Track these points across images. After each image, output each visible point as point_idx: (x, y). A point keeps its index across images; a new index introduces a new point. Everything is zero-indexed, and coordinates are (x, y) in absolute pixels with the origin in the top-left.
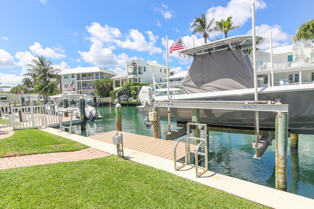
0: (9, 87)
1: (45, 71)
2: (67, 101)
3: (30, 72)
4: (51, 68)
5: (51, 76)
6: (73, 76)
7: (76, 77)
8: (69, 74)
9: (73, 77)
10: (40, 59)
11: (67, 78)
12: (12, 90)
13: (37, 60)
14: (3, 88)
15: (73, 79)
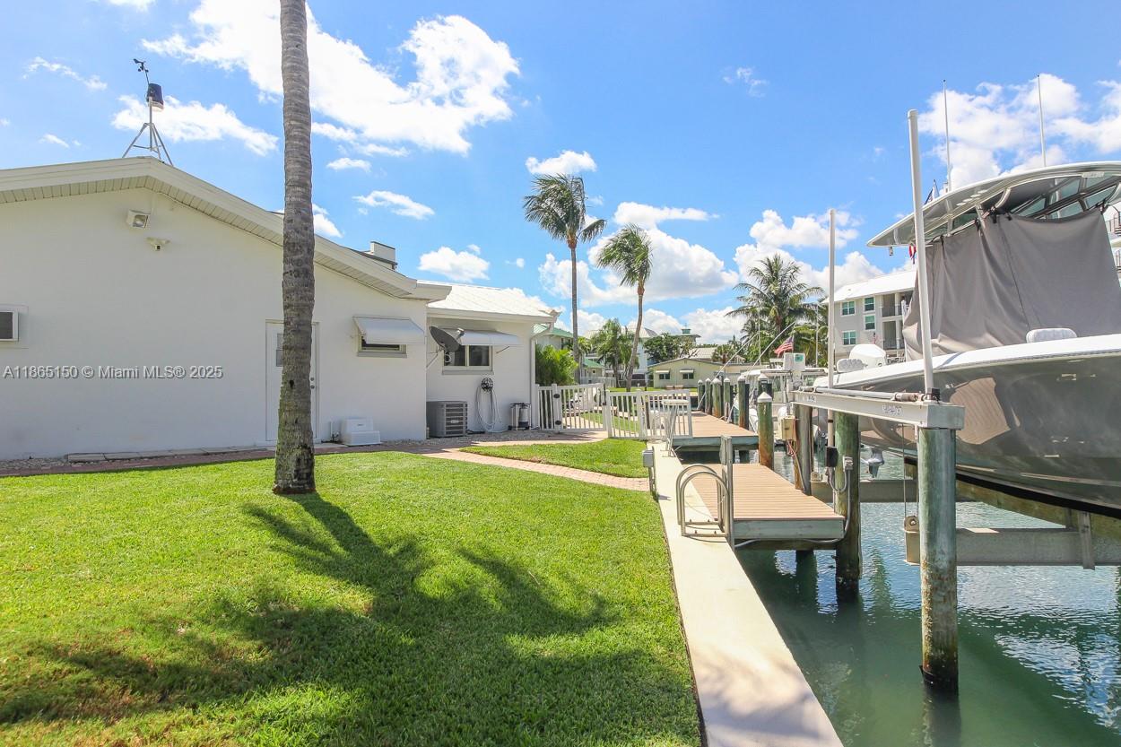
0: (709, 346)
1: (780, 297)
2: (747, 386)
3: (742, 304)
4: (798, 286)
5: (799, 312)
6: (869, 303)
7: (879, 305)
8: (858, 300)
9: (870, 308)
10: (770, 266)
11: (852, 311)
12: (714, 354)
13: (763, 268)
14: (699, 349)
15: (870, 313)
